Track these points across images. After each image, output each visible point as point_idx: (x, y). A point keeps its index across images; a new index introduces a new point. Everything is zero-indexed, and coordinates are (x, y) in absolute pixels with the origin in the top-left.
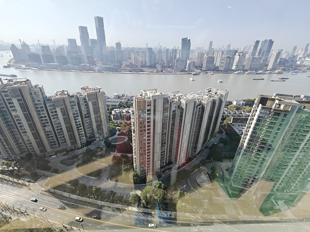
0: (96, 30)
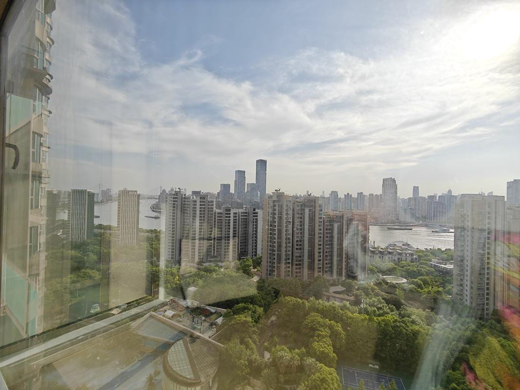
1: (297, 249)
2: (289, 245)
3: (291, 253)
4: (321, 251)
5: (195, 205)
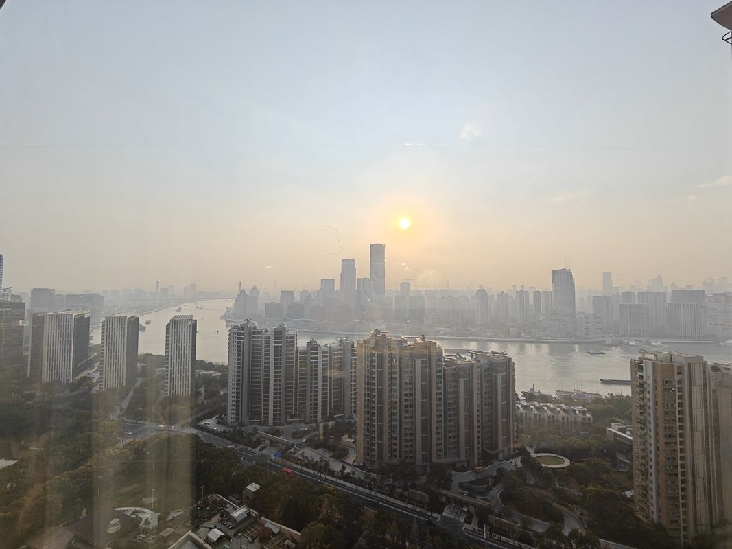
1: (406, 418)
2: (395, 411)
3: (397, 423)
4: (442, 419)
5: (268, 342)
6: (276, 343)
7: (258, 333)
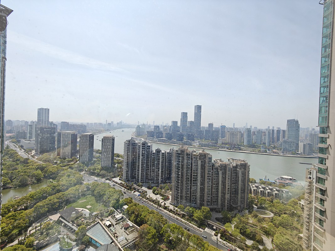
0: (195, 115)
1: (193, 186)
3: (189, 188)
5: (139, 148)
6: (142, 148)
7: (136, 144)
